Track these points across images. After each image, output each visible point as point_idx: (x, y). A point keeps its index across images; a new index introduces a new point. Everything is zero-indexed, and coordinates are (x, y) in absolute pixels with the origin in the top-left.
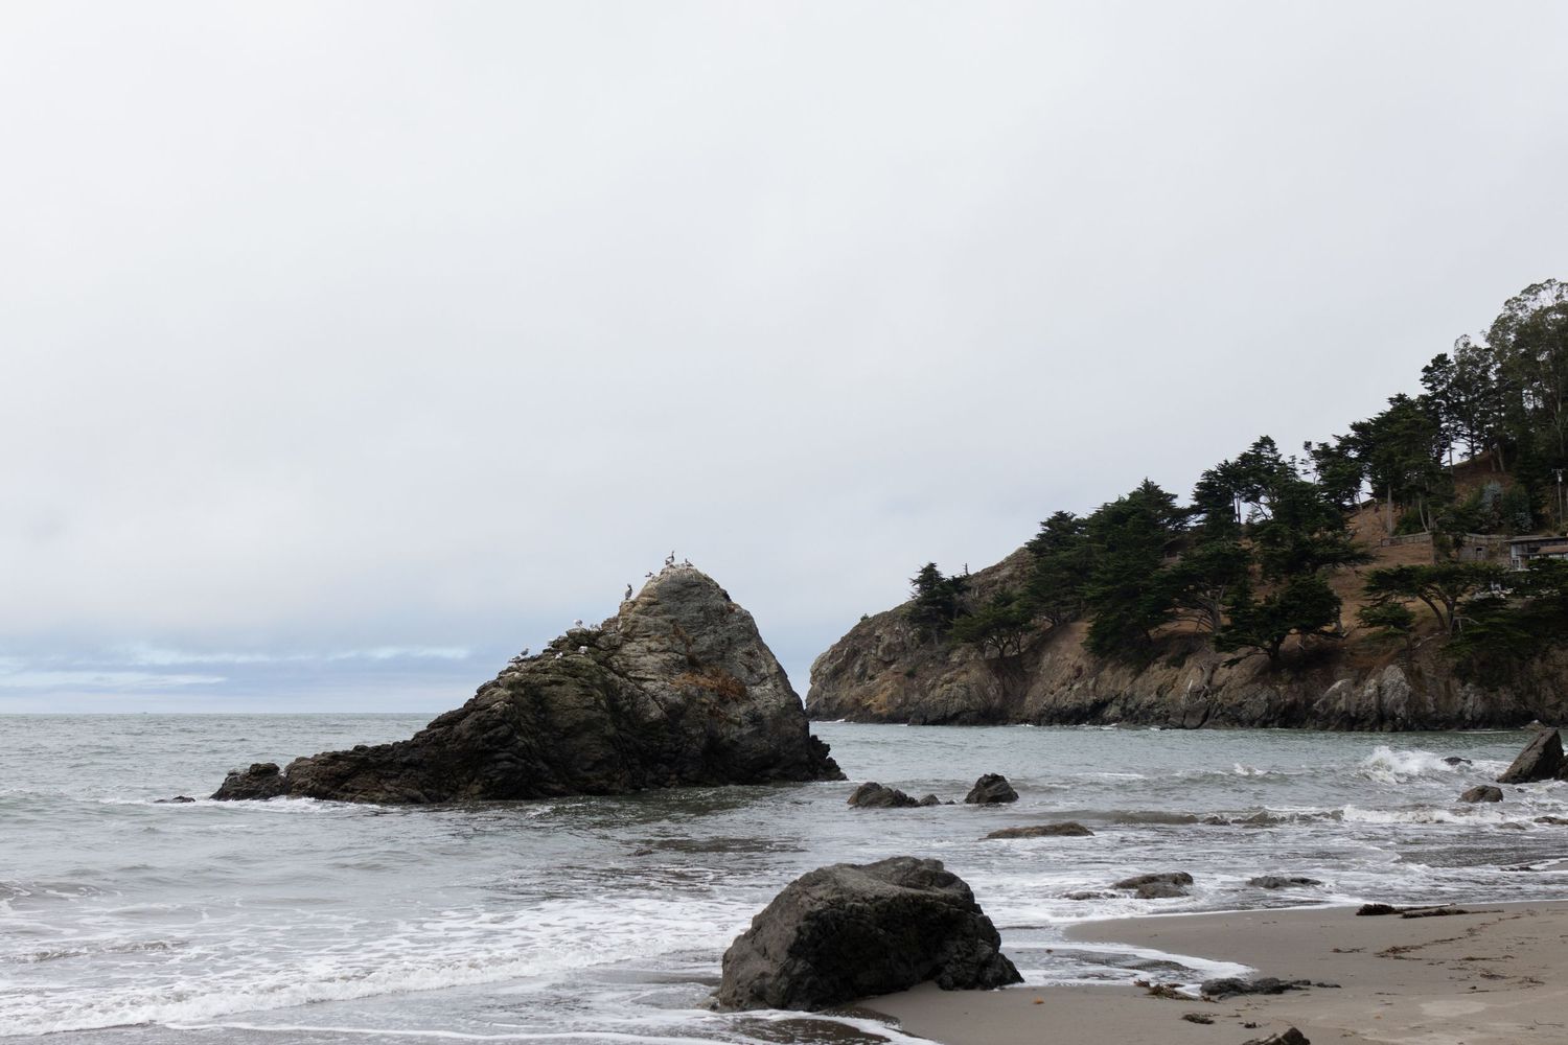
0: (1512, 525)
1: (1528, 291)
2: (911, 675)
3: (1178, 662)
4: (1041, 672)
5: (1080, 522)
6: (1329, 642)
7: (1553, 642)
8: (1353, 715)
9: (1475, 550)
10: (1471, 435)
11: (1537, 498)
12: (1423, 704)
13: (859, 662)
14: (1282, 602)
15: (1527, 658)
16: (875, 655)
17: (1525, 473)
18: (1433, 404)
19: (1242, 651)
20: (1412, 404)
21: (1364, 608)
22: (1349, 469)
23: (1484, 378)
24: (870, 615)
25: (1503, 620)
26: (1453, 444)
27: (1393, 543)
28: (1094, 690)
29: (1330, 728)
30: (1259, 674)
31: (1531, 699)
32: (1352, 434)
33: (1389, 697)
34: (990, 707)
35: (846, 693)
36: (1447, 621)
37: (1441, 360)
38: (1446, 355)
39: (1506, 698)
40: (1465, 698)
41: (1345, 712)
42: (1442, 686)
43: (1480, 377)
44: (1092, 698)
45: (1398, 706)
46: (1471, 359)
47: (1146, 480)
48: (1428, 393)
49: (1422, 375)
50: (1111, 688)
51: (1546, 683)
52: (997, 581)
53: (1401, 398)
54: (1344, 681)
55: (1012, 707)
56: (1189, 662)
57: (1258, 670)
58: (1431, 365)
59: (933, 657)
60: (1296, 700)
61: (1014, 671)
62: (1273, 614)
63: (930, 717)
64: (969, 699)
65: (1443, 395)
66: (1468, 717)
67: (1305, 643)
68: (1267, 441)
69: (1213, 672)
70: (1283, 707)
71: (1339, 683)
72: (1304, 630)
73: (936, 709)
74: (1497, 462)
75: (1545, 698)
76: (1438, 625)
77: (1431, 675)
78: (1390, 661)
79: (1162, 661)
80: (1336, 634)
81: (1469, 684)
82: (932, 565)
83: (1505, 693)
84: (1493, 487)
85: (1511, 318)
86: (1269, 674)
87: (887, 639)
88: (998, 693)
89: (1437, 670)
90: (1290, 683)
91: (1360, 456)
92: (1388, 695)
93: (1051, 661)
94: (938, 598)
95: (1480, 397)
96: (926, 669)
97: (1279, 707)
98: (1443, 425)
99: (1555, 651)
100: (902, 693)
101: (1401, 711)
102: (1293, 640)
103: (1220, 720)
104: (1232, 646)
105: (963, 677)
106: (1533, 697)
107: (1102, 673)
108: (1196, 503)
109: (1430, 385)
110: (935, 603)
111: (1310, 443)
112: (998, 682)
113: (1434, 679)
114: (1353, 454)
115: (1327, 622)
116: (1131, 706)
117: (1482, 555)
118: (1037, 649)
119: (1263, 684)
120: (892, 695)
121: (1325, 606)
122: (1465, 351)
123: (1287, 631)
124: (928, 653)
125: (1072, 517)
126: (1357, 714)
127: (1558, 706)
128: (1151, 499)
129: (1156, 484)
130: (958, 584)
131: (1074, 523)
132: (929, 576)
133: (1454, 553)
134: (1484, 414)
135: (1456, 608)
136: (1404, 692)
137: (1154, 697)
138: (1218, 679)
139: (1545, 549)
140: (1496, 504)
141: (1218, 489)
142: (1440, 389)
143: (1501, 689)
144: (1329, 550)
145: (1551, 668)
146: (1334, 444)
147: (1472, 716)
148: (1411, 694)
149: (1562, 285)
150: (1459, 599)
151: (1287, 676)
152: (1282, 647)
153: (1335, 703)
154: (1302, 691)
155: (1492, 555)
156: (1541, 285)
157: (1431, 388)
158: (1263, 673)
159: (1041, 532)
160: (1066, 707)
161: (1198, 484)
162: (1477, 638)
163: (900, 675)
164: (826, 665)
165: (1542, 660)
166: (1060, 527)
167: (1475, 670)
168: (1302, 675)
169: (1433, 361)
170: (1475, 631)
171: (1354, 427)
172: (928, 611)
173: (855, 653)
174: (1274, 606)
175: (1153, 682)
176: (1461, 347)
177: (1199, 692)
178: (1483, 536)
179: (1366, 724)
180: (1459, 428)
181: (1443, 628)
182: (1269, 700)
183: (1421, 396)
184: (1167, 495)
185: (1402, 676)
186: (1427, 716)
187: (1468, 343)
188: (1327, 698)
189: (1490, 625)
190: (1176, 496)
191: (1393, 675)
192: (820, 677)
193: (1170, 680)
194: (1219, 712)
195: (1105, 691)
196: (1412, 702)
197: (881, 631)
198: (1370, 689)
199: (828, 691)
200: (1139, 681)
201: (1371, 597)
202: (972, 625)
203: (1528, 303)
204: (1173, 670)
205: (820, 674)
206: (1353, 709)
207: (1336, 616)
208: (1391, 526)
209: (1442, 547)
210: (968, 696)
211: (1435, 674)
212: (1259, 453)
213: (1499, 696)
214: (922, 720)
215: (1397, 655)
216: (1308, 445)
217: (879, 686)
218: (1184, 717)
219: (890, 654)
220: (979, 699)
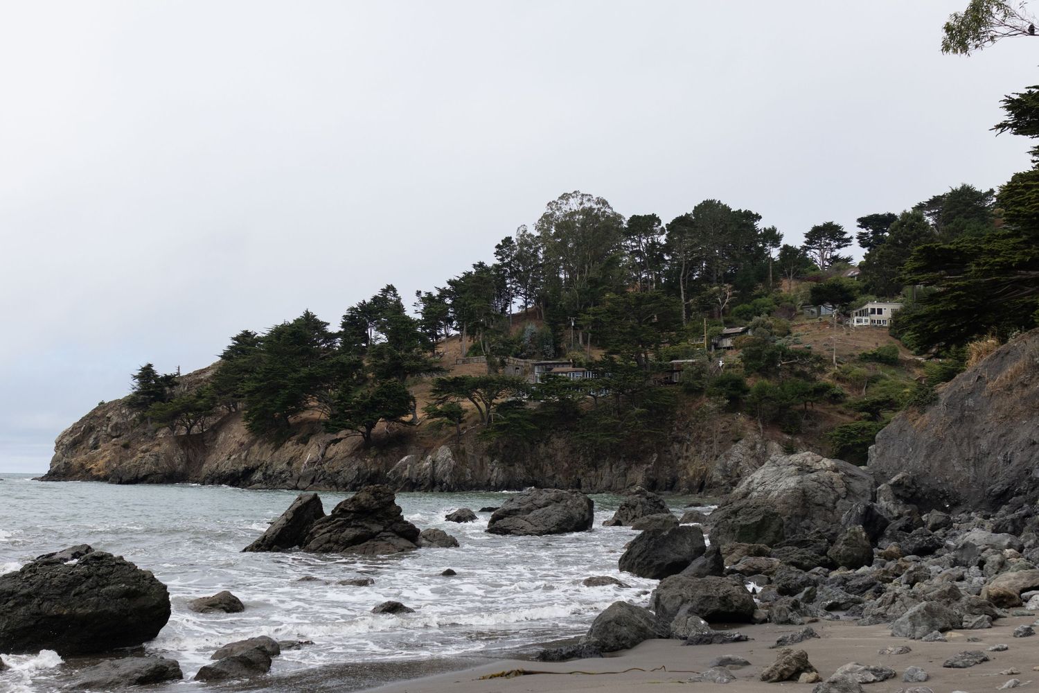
0: (542, 354)
1: (562, 198)
2: (126, 446)
3: (304, 441)
4: (217, 446)
5: (259, 339)
6: (407, 428)
7: (553, 433)
8: (414, 481)
9: (514, 368)
10: (525, 294)
11: (558, 336)
12: (464, 474)
13: (93, 436)
14: (372, 398)
15: (536, 443)
16: (106, 431)
17: (552, 319)
18: (502, 270)
19: (342, 434)
20: (487, 270)
21: (429, 405)
22: (439, 310)
23: (535, 256)
24: (106, 401)
25: (519, 416)
26: (514, 299)
27: (464, 362)
28: (245, 459)
29: (397, 491)
30: (356, 450)
31: (536, 472)
32: (448, 287)
33: (439, 468)
34: (175, 472)
35: (77, 459)
36: (485, 415)
37: (508, 241)
38: (511, 238)
39: (519, 471)
40: (492, 471)
41: (408, 479)
42: (478, 462)
43: (533, 255)
44: (243, 465)
45: (445, 476)
46: (526, 241)
47: (307, 311)
48: (498, 262)
49: (495, 250)
50: (257, 458)
51: (547, 461)
52: (202, 379)
53: (481, 264)
54: (409, 456)
55: (193, 471)
56: (312, 440)
57: (355, 448)
58: (501, 244)
59: (144, 434)
60: (379, 470)
61: (197, 445)
62: (365, 407)
63: (125, 478)
64: (157, 465)
65: (508, 265)
66: (493, 484)
67: (391, 428)
68: (390, 288)
69: (326, 448)
70: (369, 475)
71: (406, 458)
72: (389, 418)
73: (130, 472)
74: (540, 313)
75: (546, 471)
76: (480, 419)
77: (471, 454)
78: (445, 443)
79: (294, 439)
80: (411, 423)
81: (495, 461)
82: (150, 365)
83: (519, 467)
84: (531, 327)
85: (551, 215)
86: (362, 450)
87: (115, 419)
88: (182, 461)
89: (475, 450)
90: (375, 457)
91: (452, 303)
92: (439, 467)
93: (225, 439)
94: (151, 389)
95: (532, 269)
96: (139, 442)
97: (364, 475)
98: (508, 286)
99: (554, 439)
100: (118, 460)
101: (447, 479)
102: (381, 426)
103: (322, 483)
104: (336, 429)
105: (157, 449)
106: (538, 470)
107: (252, 448)
108: (343, 330)
109: (499, 257)
110: (149, 393)
111: (420, 292)
112: (182, 453)
113: (473, 456)
114: (448, 301)
115: (407, 414)
116: (269, 472)
117: (519, 372)
118: (215, 430)
119: (356, 457)
120: (109, 461)
121: (404, 403)
122: (523, 236)
123: (377, 420)
124: (142, 431)
125: (255, 335)
126: (417, 480)
127: (554, 476)
128: (309, 325)
129: (314, 314)
130: (169, 380)
131: (256, 339)
132: (147, 373)
133: (500, 371)
134: (534, 280)
135: (492, 407)
136: (450, 465)
137: (284, 466)
138: (330, 454)
139: (556, 369)
140: (532, 340)
141: (357, 320)
142: (506, 261)
143: (516, 464)
144: (413, 363)
145: (550, 450)
146: (436, 293)
147: (495, 483)
148: (455, 467)
149: (583, 195)
150: (494, 401)
151: (373, 453)
152: (374, 431)
153: (403, 472)
154: (384, 464)
155: (525, 373)
156: (570, 194)
157: (501, 260)
158: (358, 449)
159: (231, 345)
160: (225, 472)
161: (344, 316)
162: (500, 428)
163: (117, 447)
164: (67, 438)
165: (546, 445)
166: (245, 341)
167: (501, 451)
168: (385, 451)
169: (502, 241)
170: (500, 423)
171: (450, 282)
172: (144, 399)
173: (91, 429)
174: (366, 400)
175: (286, 455)
176: (521, 233)
177: (315, 462)
178: (522, 360)
179: (423, 487)
180: (518, 289)
181: (483, 421)
182: (359, 469)
183: (495, 265)
184: (322, 323)
185: (450, 454)
186: (466, 482)
187: (526, 231)
188: (397, 468)
189: (510, 419)
190: (328, 324)
191: (444, 453)
192: (61, 447)
193: (298, 453)
194: (322, 477)
195: (253, 460)
196: (455, 471)
197: (111, 413)
198: (427, 463)
199: (67, 457)
200: (277, 453)
201: (435, 397)
202: (165, 409)
203: (563, 206)
204: (301, 445)
205: (62, 444)
206: (414, 477)
207: (413, 410)
208: (466, 350)
209: (492, 365)
210: (157, 463)
211: (474, 453)
212: (385, 296)
213: (515, 469)
214: (118, 480)
215: (450, 439)
216: (419, 293)
217: (100, 453)
218: (298, 481)
219: (116, 431)
220: (165, 466)
